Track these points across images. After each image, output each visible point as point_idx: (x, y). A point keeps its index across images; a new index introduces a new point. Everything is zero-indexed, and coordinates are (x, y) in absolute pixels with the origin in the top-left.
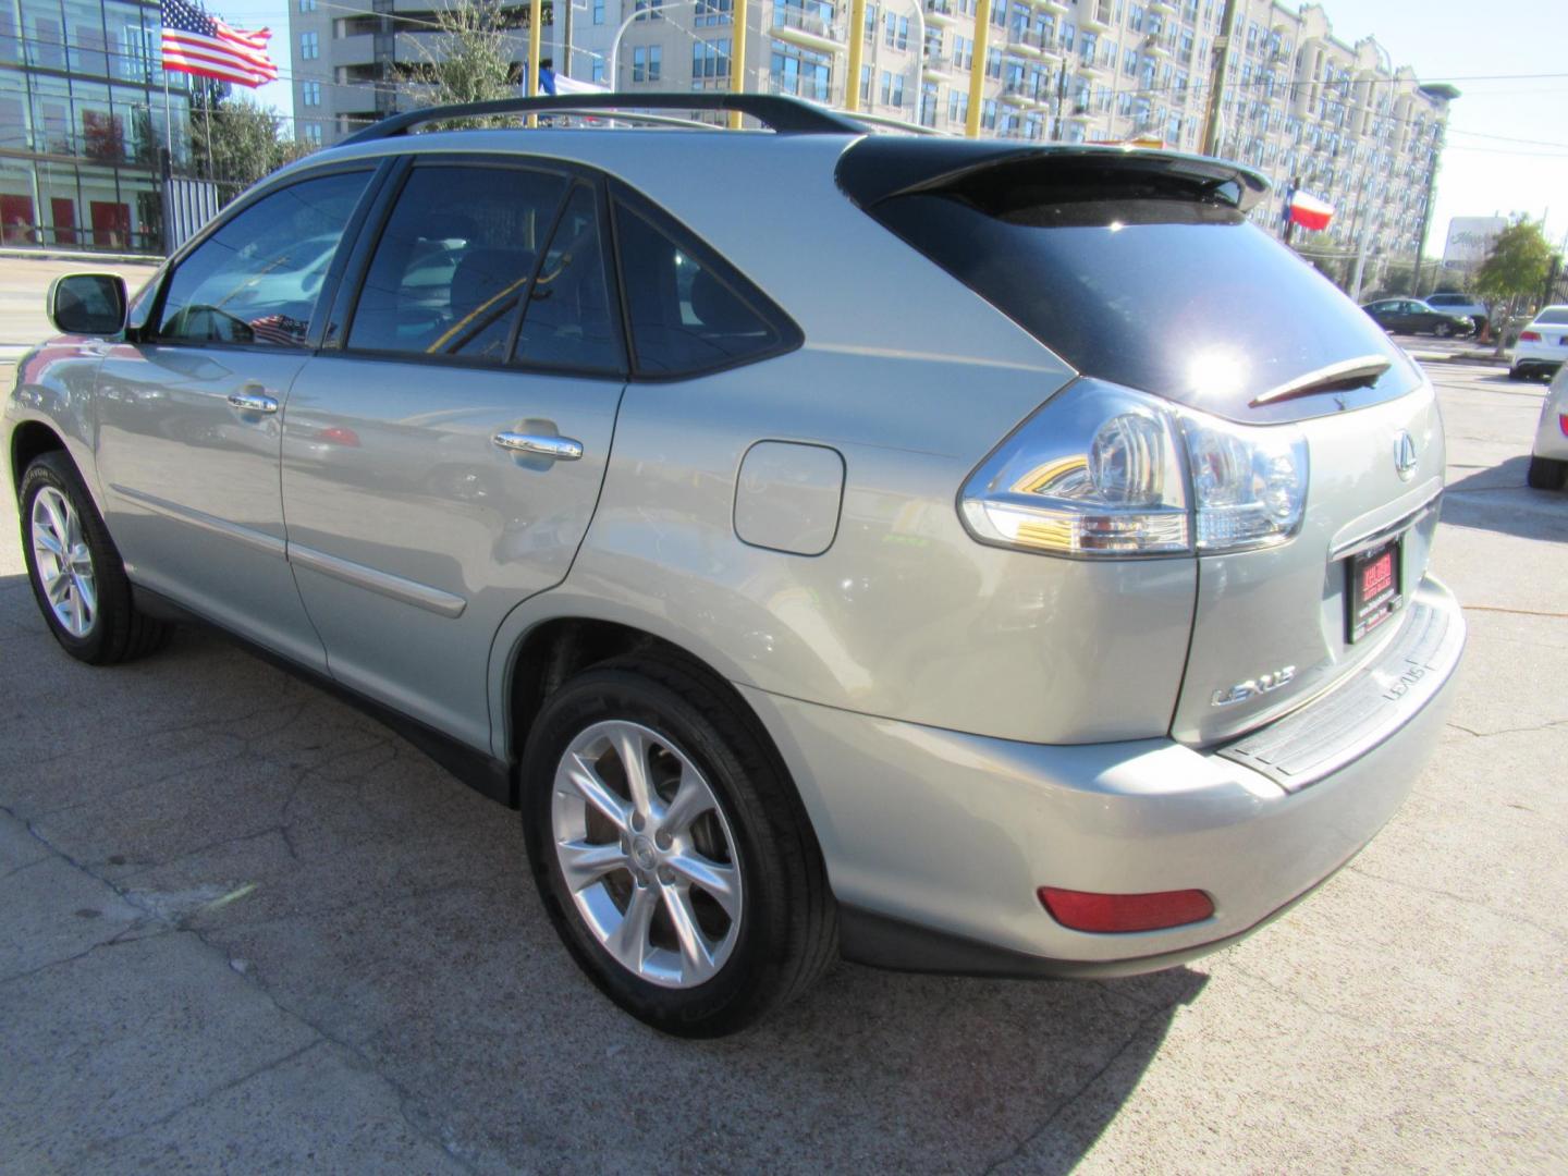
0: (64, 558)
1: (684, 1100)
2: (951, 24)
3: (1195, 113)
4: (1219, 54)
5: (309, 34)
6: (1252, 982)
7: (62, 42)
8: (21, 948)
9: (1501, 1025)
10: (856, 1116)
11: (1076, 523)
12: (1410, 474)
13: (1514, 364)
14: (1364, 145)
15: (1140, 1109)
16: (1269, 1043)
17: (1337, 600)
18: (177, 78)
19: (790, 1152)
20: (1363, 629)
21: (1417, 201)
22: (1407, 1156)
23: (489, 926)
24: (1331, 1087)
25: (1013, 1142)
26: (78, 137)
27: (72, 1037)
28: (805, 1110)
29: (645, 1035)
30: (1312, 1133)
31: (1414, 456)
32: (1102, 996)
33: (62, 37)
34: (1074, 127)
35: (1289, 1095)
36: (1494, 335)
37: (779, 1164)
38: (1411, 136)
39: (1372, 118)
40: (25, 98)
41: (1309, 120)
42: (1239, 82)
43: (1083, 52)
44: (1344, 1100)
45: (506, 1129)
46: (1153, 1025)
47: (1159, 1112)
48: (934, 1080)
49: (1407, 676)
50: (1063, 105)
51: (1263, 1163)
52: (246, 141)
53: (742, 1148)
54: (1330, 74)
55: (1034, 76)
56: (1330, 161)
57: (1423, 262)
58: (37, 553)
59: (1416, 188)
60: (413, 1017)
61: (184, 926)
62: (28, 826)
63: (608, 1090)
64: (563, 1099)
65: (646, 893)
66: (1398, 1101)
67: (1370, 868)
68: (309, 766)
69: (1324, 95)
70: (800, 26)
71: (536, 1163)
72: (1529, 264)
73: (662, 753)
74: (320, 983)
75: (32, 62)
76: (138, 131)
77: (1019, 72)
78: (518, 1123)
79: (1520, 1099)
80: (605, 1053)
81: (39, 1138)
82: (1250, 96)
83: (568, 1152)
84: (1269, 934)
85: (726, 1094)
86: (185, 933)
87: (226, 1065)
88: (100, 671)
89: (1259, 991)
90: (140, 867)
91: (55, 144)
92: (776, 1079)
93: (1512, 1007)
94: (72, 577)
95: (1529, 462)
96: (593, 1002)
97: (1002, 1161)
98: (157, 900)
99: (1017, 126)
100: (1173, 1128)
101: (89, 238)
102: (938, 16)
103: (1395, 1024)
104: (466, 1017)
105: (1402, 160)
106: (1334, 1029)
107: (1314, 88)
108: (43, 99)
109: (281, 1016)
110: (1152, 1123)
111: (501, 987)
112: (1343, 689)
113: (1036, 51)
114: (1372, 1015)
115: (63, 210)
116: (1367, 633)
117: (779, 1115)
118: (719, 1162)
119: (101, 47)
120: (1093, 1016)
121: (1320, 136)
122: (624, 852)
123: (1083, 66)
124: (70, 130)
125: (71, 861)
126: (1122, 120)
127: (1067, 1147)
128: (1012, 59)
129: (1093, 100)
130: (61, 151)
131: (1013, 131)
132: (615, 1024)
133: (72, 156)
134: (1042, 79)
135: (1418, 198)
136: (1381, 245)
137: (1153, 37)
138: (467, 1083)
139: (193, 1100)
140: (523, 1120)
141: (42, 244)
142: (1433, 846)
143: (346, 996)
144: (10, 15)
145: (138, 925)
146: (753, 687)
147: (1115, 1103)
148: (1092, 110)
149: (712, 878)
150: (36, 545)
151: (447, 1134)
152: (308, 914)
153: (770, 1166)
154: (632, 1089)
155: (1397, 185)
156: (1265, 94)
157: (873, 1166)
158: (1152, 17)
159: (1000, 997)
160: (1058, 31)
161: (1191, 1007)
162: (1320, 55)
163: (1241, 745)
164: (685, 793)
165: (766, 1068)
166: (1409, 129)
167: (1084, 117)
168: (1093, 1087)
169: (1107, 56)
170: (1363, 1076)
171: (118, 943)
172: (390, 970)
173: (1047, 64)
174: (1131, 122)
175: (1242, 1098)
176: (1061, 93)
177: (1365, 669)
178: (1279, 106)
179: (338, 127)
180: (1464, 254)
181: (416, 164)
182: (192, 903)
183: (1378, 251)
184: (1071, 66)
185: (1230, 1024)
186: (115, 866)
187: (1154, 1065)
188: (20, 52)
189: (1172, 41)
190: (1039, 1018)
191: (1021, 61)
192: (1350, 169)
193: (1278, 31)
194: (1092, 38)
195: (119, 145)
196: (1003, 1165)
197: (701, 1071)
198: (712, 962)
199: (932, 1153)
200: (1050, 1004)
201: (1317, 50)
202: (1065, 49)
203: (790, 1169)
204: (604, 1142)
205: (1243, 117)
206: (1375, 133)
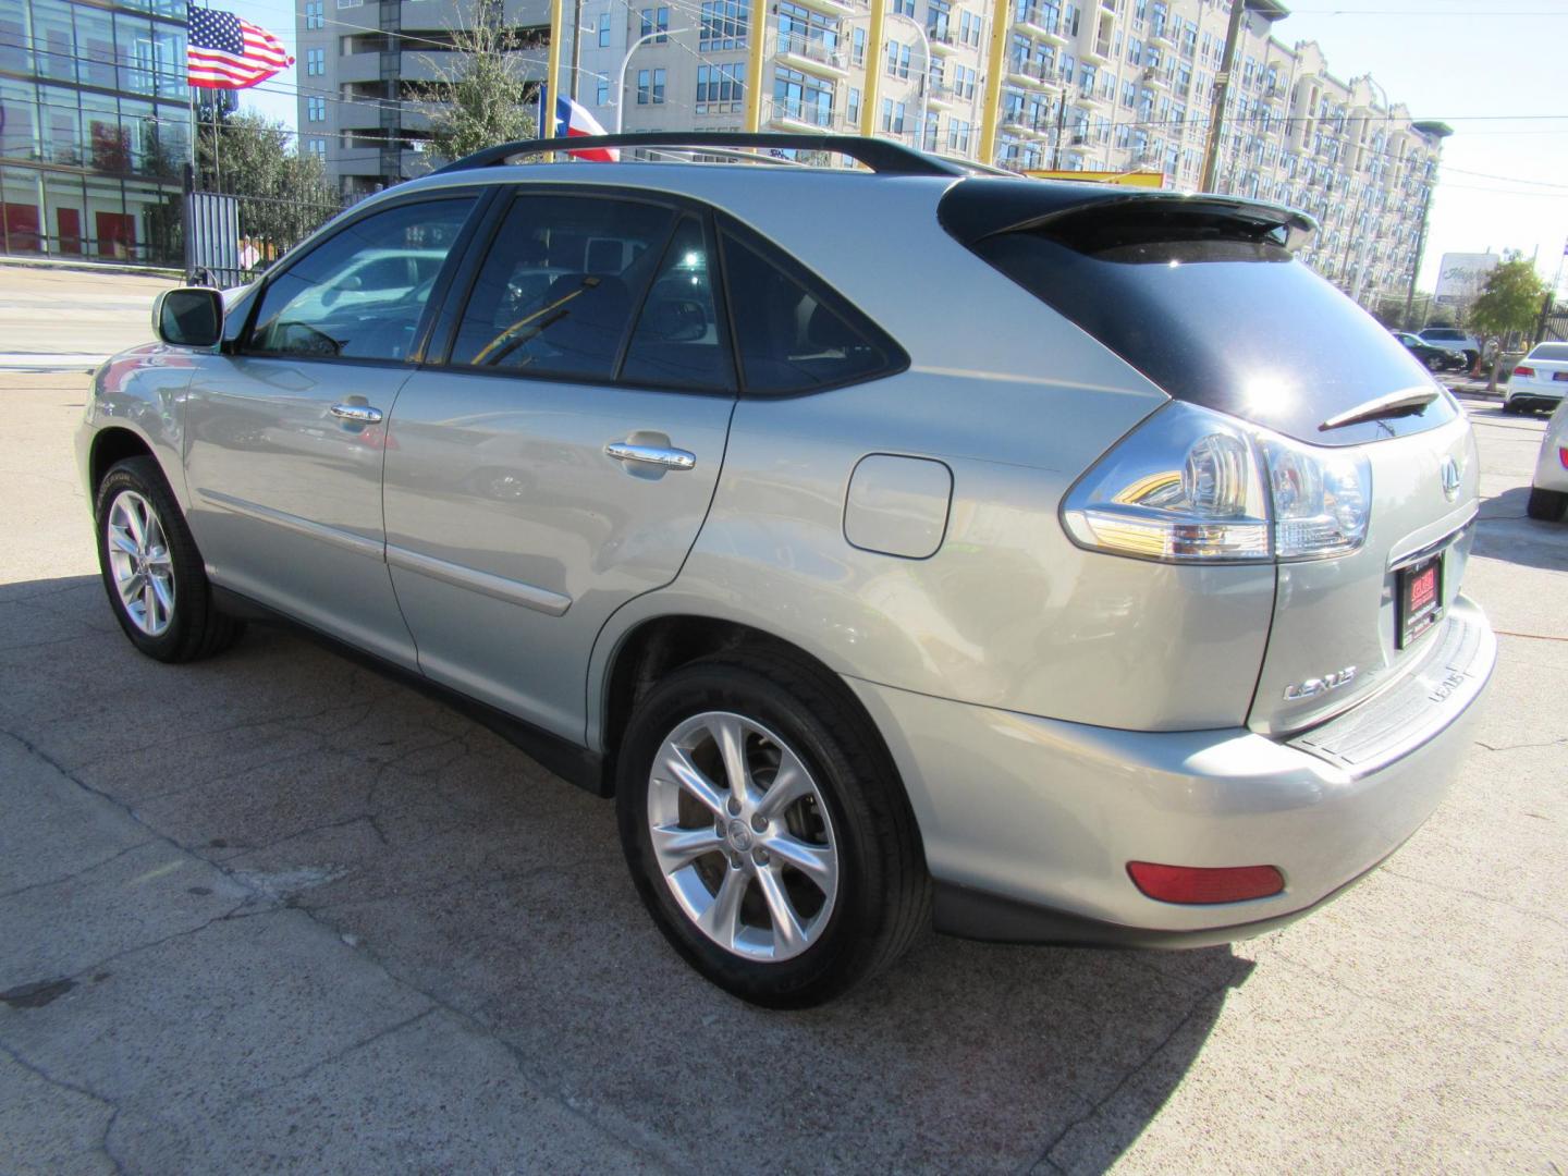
0: (141, 560)
1: (780, 1064)
2: (953, 54)
3: (1193, 147)
4: (1220, 90)
5: (315, 51)
6: (1296, 969)
7: (72, 54)
8: (142, 922)
9: (1528, 1009)
10: (940, 1081)
11: (1170, 531)
12: (1454, 495)
13: (1508, 398)
14: (1358, 180)
15: (1201, 1079)
16: (1315, 1022)
17: (1390, 608)
18: (186, 92)
19: (883, 1111)
20: (1410, 636)
21: (1409, 236)
22: (1449, 1123)
23: (578, 907)
24: (1375, 1061)
25: (1086, 1105)
26: (87, 148)
27: (204, 1001)
28: (892, 1075)
29: (737, 1007)
30: (1360, 1101)
31: (1457, 479)
32: (1157, 978)
33: (72, 48)
34: (1072, 157)
35: (1338, 1068)
36: (1487, 369)
37: (874, 1121)
38: (1403, 173)
39: (1365, 153)
40: (34, 107)
41: (1304, 155)
42: (1235, 116)
43: (1083, 83)
44: (1388, 1074)
45: (619, 1088)
46: (1207, 1005)
47: (1218, 1082)
48: (1009, 1051)
49: (1448, 681)
50: (1062, 136)
51: (1318, 1127)
52: (253, 155)
53: (838, 1106)
54: (1325, 109)
55: (1034, 106)
56: (1324, 195)
57: (1415, 296)
58: (112, 554)
59: (1408, 224)
60: (519, 988)
61: (292, 903)
62: (130, 810)
63: (708, 1055)
64: (669, 1062)
65: (739, 874)
66: (1438, 1075)
67: (1399, 868)
68: (386, 760)
69: (1319, 130)
70: (804, 53)
71: (651, 1118)
72: (1522, 302)
73: (761, 742)
74: (428, 957)
75: (41, 73)
76: (145, 143)
77: (1019, 101)
78: (629, 1083)
79: (1552, 1076)
80: (701, 1022)
81: (190, 1089)
82: (1245, 129)
83: (679, 1108)
84: (1308, 927)
85: (819, 1059)
86: (294, 910)
87: (351, 1027)
88: (173, 669)
89: (1302, 978)
90: (240, 851)
91: (62, 154)
92: (863, 1048)
93: (1539, 995)
94: (147, 577)
95: (1530, 493)
96: (684, 978)
97: (1078, 1122)
98: (263, 880)
99: (1016, 155)
100: (1233, 1096)
101: (94, 248)
102: (939, 45)
103: (1431, 1008)
104: (567, 990)
105: (1395, 196)
106: (1374, 1011)
107: (1310, 123)
108: (52, 110)
109: (396, 985)
110: (1213, 1090)
111: (596, 963)
112: (1392, 691)
113: (1037, 81)
114: (1409, 1000)
115: (68, 219)
116: (1414, 640)
117: (869, 1078)
118: (820, 1118)
119: (111, 59)
120: (1150, 996)
121: (1314, 170)
122: (719, 835)
123: (1082, 97)
124: (77, 140)
125: (175, 843)
126: (1119, 151)
127: (1137, 1110)
128: (1012, 89)
129: (1092, 131)
130: (68, 161)
131: (1012, 159)
132: (707, 997)
133: (79, 167)
134: (1041, 110)
135: (1411, 233)
136: (1374, 279)
137: (1151, 69)
138: (578, 1046)
139: (327, 1057)
140: (634, 1080)
141: (47, 253)
142: (1456, 850)
143: (454, 969)
144: (21, 27)
145: (249, 902)
146: (859, 679)
147: (1177, 1072)
148: (1090, 141)
149: (808, 858)
150: (112, 546)
151: (566, 1092)
152: (408, 895)
153: (866, 1122)
154: (730, 1055)
155: (1391, 220)
156: (1261, 130)
157: (960, 1124)
158: (1150, 51)
159: (1061, 979)
160: (1058, 63)
161: (1241, 990)
162: (1315, 91)
163: (1308, 737)
164: (784, 779)
165: (853, 1038)
166: (1403, 165)
167: (1083, 147)
168: (1155, 1061)
169: (1106, 87)
170: (1404, 1053)
171: (233, 917)
172: (491, 945)
173: (1047, 95)
174: (1129, 153)
175: (1294, 1071)
176: (1061, 123)
177: (1410, 674)
178: (1275, 140)
179: (342, 143)
180: (1457, 289)
181: (520, 193)
182: (297, 884)
183: (1370, 285)
184: (1071, 97)
185: (1278, 1006)
186: (218, 849)
187: (1210, 1040)
188: (31, 63)
189: (1170, 74)
190: (1100, 997)
191: (1020, 91)
192: (1344, 204)
193: (1274, 67)
194: (1091, 70)
195: (125, 157)
196: (1080, 1124)
197: (792, 1040)
198: (805, 937)
199: (1014, 1113)
200: (1110, 986)
201: (1312, 86)
202: (1064, 81)
203: (885, 1126)
204: (711, 1100)
205: (1238, 151)
206: (1368, 169)
